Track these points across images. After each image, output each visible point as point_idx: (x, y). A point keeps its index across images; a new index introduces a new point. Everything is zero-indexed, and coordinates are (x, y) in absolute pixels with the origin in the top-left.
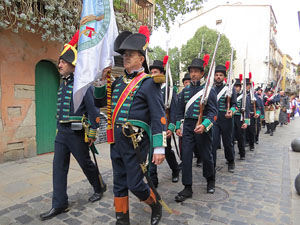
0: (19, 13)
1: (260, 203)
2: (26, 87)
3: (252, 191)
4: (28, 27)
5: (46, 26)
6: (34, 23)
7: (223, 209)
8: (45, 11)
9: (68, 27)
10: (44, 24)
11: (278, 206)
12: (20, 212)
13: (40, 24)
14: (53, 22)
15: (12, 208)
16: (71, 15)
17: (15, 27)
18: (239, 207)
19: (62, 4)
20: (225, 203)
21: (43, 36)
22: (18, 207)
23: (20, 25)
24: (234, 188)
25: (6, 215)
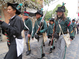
11: (76, 52)
19: (19, 2)
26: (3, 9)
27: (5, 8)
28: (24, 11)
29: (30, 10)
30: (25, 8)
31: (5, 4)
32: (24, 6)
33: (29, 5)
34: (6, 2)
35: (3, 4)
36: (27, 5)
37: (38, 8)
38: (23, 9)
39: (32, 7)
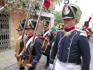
0: (19, 8)
4: (21, 12)
5: (25, 11)
6: (22, 10)
8: (25, 6)
9: (31, 10)
13: (24, 10)
14: (27, 9)
16: (32, 7)
17: (18, 12)
21: (25, 14)
23: (19, 11)
26: (13, 13)
27: (14, 11)
28: (35, 15)
30: (36, 12)
31: (15, 7)
32: (35, 8)
33: (40, 8)
34: (16, 5)
35: (13, 7)
36: (38, 7)
37: (49, 11)
38: (33, 12)
39: (43, 10)
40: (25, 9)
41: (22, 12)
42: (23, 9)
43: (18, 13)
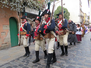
0: (3, 2)
1: (85, 57)
2: (7, 26)
3: (81, 54)
4: (6, 6)
5: (12, 6)
7: (73, 60)
8: (11, 1)
9: (19, 6)
10: (11, 5)
12: (8, 65)
14: (14, 4)
15: (5, 64)
16: (20, 2)
18: (79, 59)
20: (74, 58)
21: (11, 9)
22: (7, 64)
23: (3, 5)
24: (76, 53)
25: (3, 67)
28: (23, 11)
29: (30, 10)
30: (24, 8)
32: (23, 4)
33: (28, 4)
36: (26, 3)
37: (39, 9)
38: (21, 8)
39: (33, 7)
40: (11, 4)
41: (8, 7)
42: (9, 4)
43: (2, 8)
